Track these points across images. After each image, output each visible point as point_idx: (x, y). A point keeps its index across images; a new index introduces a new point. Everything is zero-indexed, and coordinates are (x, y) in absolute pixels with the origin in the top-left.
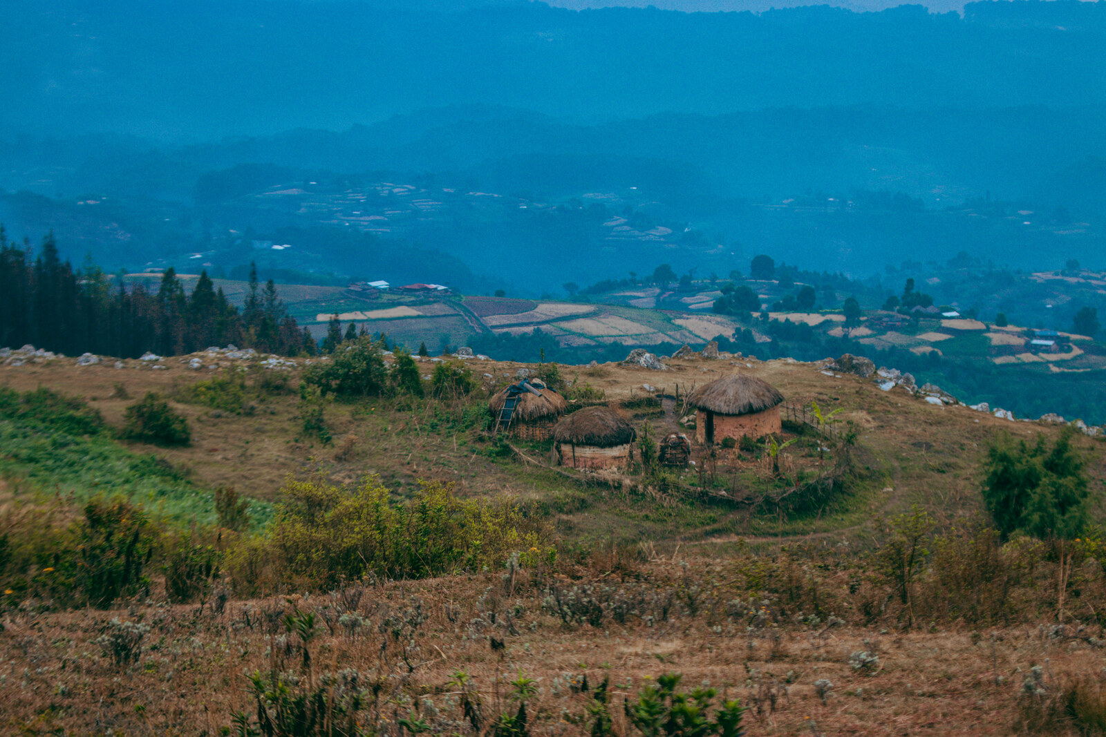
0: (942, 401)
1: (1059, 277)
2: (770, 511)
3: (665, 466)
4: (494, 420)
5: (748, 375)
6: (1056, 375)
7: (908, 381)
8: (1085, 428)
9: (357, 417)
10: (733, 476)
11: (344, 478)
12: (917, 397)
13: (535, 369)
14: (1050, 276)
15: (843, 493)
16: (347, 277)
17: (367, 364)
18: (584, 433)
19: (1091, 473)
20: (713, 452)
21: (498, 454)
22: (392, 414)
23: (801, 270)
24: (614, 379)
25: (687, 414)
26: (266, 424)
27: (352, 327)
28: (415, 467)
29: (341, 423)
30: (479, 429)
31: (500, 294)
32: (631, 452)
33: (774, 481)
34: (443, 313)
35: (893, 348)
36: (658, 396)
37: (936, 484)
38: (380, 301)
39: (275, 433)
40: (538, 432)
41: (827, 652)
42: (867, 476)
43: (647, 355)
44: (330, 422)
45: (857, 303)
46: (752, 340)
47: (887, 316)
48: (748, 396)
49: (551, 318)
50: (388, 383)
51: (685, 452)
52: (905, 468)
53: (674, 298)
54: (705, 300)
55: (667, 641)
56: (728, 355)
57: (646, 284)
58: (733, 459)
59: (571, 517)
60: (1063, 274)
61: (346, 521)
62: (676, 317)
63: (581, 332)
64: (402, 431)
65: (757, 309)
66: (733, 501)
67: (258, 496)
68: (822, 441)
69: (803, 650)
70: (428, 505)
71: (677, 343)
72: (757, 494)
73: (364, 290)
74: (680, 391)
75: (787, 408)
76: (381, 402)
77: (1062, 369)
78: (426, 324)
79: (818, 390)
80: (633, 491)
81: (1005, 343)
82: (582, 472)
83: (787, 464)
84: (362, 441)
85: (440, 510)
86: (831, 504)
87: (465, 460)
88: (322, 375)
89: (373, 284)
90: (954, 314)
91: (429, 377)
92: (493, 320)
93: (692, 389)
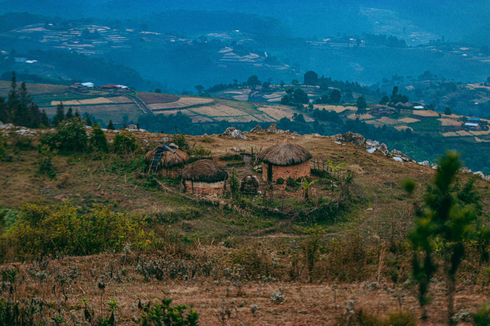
0: (402, 159)
1: (483, 87)
2: (303, 220)
3: (244, 194)
4: (148, 166)
5: (292, 143)
6: (479, 143)
7: (383, 148)
8: (483, 176)
9: (70, 163)
10: (282, 200)
11: (62, 198)
12: (388, 157)
13: (172, 138)
14: (477, 86)
15: (344, 211)
16: (70, 79)
17: (77, 133)
18: (199, 175)
19: (485, 201)
20: (271, 186)
21: (150, 185)
22: (90, 162)
23: (333, 80)
24: (216, 144)
25: (257, 164)
26: (18, 166)
27: (70, 110)
28: (102, 192)
29: (61, 167)
30: (140, 171)
31: (158, 91)
32: (225, 186)
33: (305, 203)
34: (124, 102)
35: (385, 126)
36: (241, 154)
37: (397, 206)
38: (88, 94)
39: (23, 172)
40: (172, 173)
41: (264, 293)
42: (358, 201)
43: (236, 131)
44: (55, 166)
45: (364, 100)
46: (303, 120)
47: (382, 108)
48: (291, 155)
49: (187, 105)
50: (88, 144)
51: (255, 186)
52: (380, 197)
53: (259, 95)
54: (277, 97)
55: (191, 287)
56: (282, 131)
57: (243, 86)
58: (283, 191)
59: (190, 222)
60: (485, 85)
61: (53, 224)
62: (260, 106)
63: (205, 114)
64: (96, 171)
65: (307, 102)
66: (282, 214)
67: (14, 207)
68: (333, 181)
69: (254, 292)
70: (96, 217)
71: (260, 121)
72: (296, 210)
73: (79, 87)
74: (254, 151)
75: (314, 162)
76: (84, 155)
77: (482, 140)
78: (114, 108)
79: (332, 152)
80: (226, 207)
81: (450, 125)
82: (197, 197)
83: (313, 194)
84: (72, 177)
85: (103, 219)
86: (337, 217)
87: (131, 188)
88: (51, 139)
89: (85, 84)
90: (421, 107)
91: (112, 141)
92: (153, 106)
93: (261, 150)
